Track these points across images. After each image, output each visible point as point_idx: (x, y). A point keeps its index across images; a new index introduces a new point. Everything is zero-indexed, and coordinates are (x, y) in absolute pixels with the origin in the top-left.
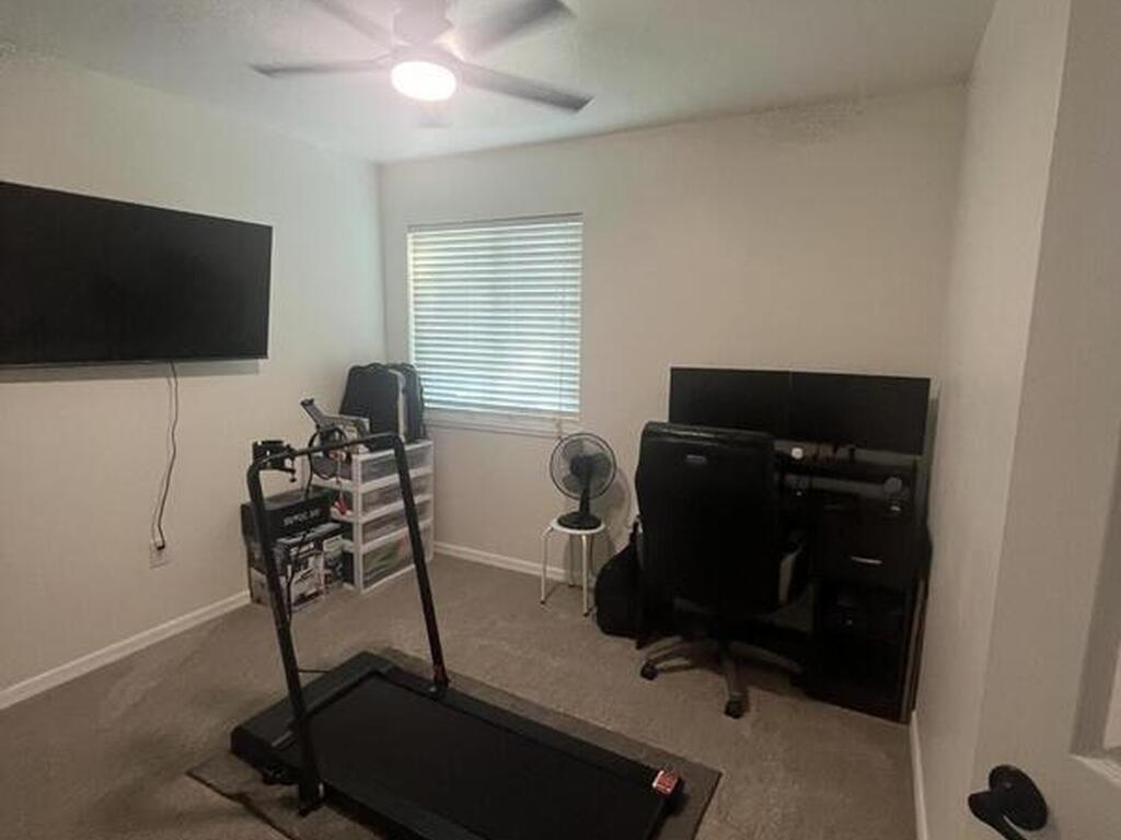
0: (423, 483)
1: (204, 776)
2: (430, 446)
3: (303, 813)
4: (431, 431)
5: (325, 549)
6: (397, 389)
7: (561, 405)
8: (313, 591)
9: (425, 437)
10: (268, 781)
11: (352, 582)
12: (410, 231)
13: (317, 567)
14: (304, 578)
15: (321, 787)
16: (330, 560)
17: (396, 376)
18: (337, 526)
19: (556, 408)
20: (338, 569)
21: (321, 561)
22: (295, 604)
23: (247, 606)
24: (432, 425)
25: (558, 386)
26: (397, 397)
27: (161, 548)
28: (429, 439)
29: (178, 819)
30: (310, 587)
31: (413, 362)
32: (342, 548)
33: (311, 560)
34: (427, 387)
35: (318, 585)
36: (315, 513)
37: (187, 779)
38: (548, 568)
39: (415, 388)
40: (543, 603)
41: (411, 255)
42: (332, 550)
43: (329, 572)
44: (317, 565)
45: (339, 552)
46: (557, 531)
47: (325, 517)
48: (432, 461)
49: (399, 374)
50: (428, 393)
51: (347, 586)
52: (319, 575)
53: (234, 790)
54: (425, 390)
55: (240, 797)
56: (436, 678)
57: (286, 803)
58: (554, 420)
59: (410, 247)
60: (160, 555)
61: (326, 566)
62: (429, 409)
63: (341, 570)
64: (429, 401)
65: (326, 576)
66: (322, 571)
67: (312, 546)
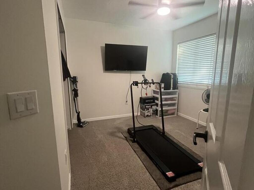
0: (175, 99)
1: (123, 134)
2: (178, 91)
3: (133, 142)
4: (179, 88)
5: (153, 108)
6: (171, 78)
7: (209, 82)
8: (150, 115)
9: (177, 89)
10: (130, 137)
11: (157, 115)
12: (178, 44)
13: (151, 111)
14: (148, 112)
15: (136, 139)
16: (154, 110)
17: (171, 75)
18: (156, 104)
19: (207, 83)
20: (155, 112)
21: (152, 110)
22: (146, 116)
23: (139, 115)
24: (179, 87)
25: (208, 77)
26: (171, 79)
27: (127, 102)
28: (178, 89)
29: (117, 136)
30: (149, 114)
31: (177, 73)
32: (156, 108)
33: (150, 109)
34: (179, 78)
35: (151, 114)
36: (152, 101)
37: (121, 133)
38: (199, 121)
39: (176, 78)
40: (197, 129)
41: (178, 49)
42: (154, 108)
43: (153, 112)
44: (151, 110)
45: (156, 109)
46: (202, 112)
47: (154, 102)
48: (178, 94)
49: (172, 75)
50: (179, 80)
51: (157, 116)
52: (151, 112)
53: (125, 136)
54: (178, 79)
55: (126, 137)
56: (163, 132)
57: (131, 140)
58: (207, 86)
59: (178, 48)
60: (127, 103)
61: (153, 111)
62: (179, 83)
63: (156, 112)
64: (179, 81)
65: (152, 113)
66: (152, 112)
67: (150, 106)
